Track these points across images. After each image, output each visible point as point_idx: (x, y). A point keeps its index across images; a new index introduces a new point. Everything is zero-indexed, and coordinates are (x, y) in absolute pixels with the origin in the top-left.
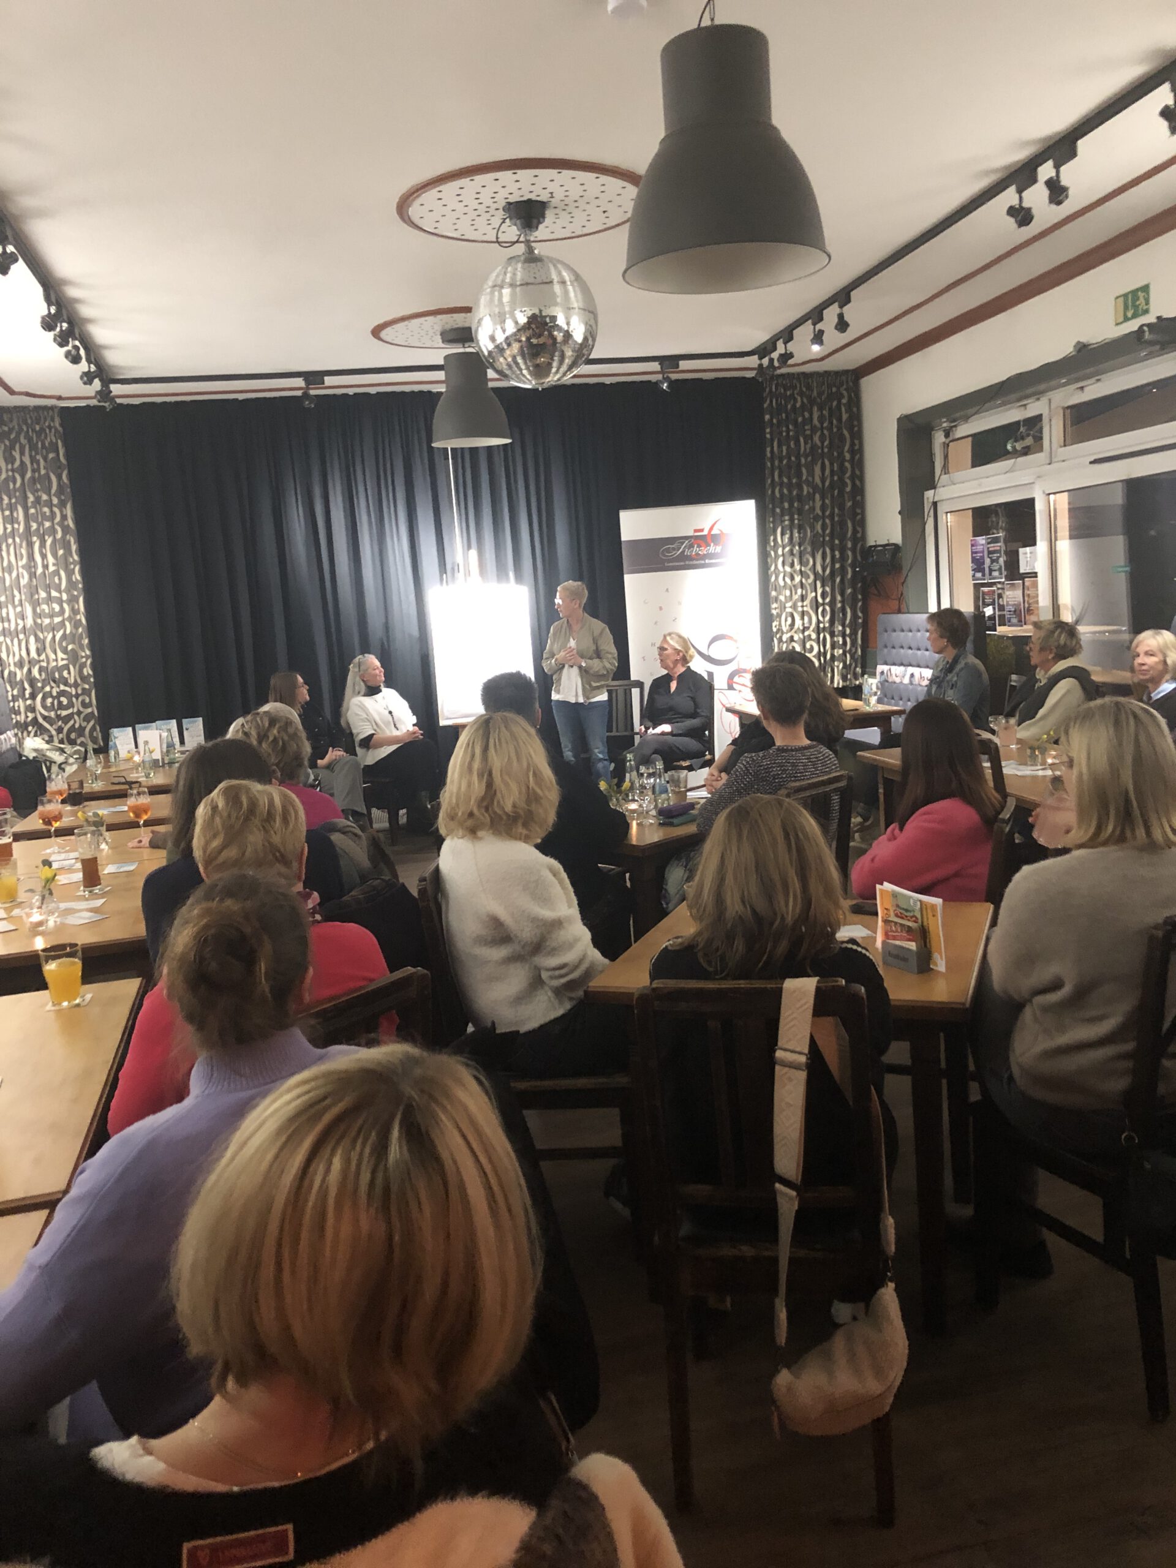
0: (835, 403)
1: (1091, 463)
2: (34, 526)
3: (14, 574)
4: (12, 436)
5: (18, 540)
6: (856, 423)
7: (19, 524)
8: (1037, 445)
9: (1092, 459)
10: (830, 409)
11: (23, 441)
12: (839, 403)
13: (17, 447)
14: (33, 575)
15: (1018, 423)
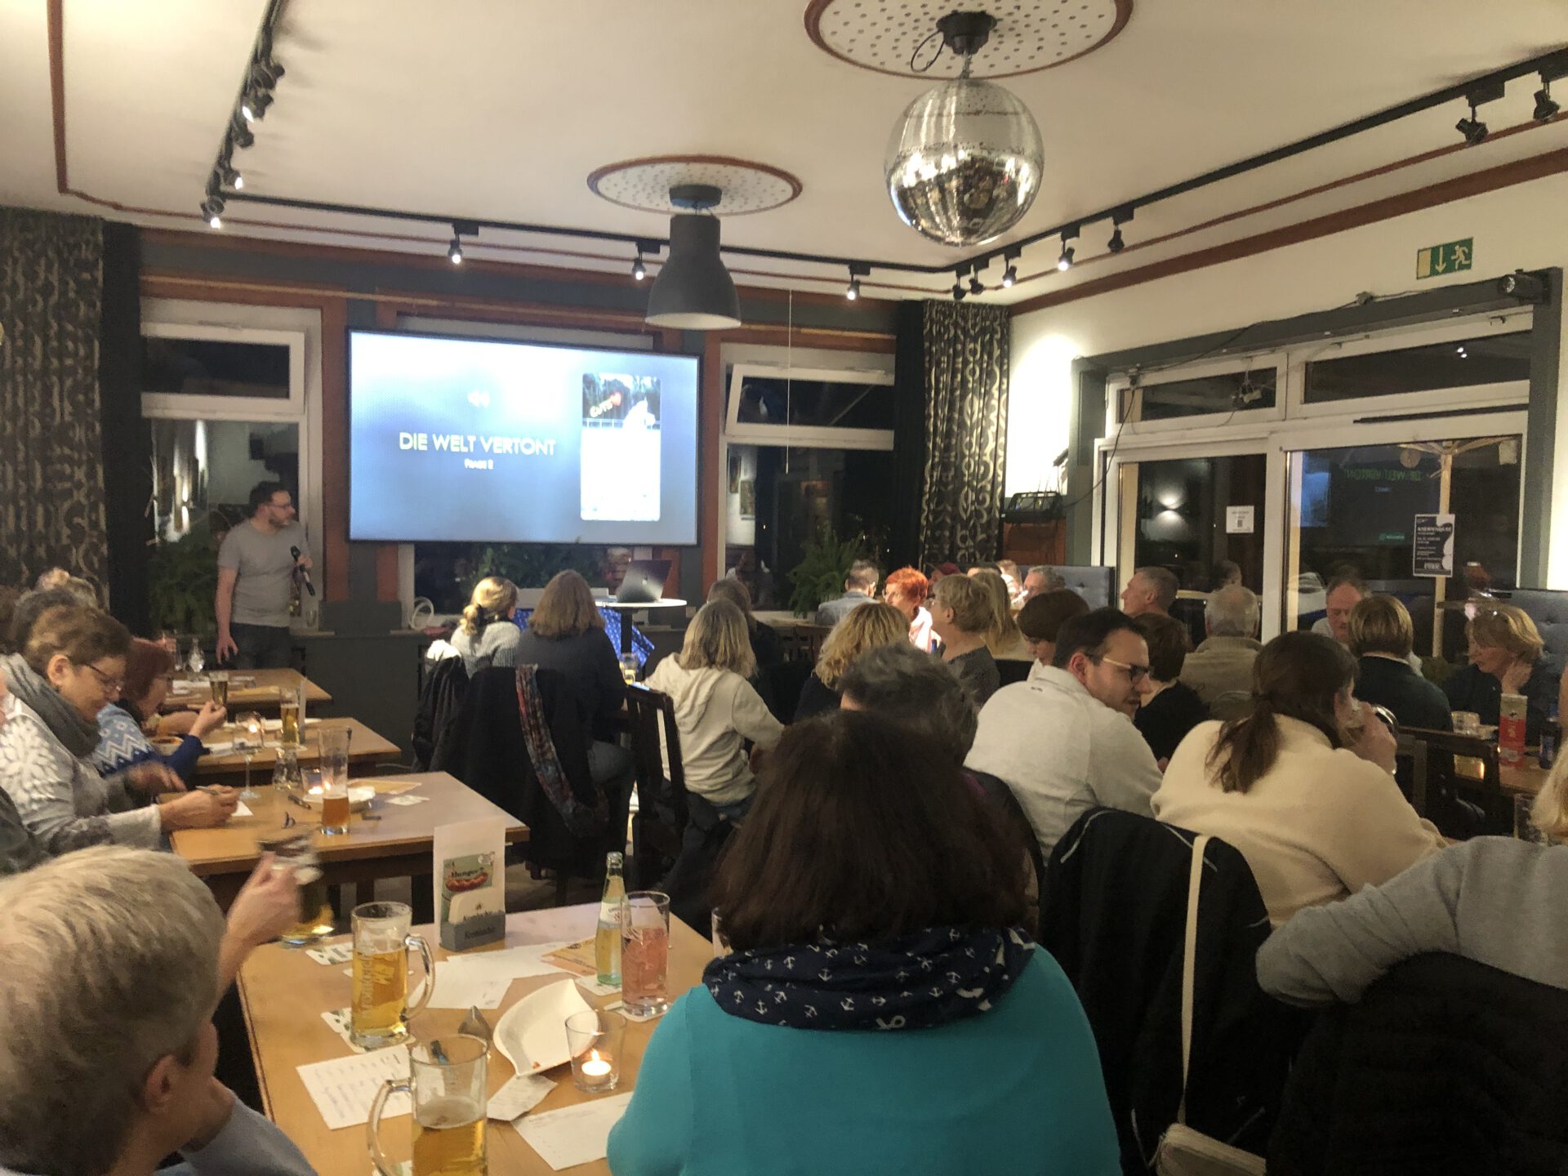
0: (988, 337)
1: (1355, 422)
2: (55, 362)
3: (21, 423)
4: (37, 247)
5: (30, 377)
6: (1006, 361)
7: (34, 359)
8: (1268, 400)
9: (1359, 417)
10: (982, 342)
11: (50, 254)
12: (991, 338)
13: (43, 262)
14: (46, 427)
15: (1242, 374)
